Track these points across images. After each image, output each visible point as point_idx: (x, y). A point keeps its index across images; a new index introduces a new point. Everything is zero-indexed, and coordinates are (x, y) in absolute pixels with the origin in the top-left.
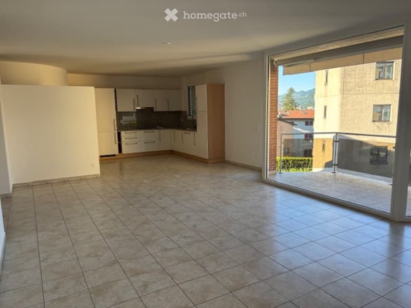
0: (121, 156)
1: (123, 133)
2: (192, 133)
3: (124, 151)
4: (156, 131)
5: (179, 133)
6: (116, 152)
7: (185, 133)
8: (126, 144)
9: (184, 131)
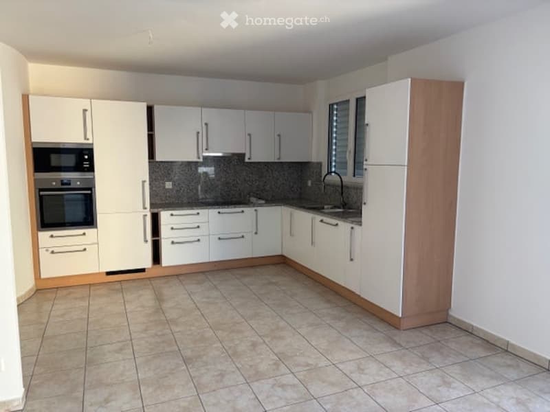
0: (157, 271)
1: (165, 216)
2: (344, 226)
3: (167, 259)
4: (249, 211)
5: (304, 218)
6: (147, 262)
7: (322, 221)
8: (173, 243)
9: (318, 218)
